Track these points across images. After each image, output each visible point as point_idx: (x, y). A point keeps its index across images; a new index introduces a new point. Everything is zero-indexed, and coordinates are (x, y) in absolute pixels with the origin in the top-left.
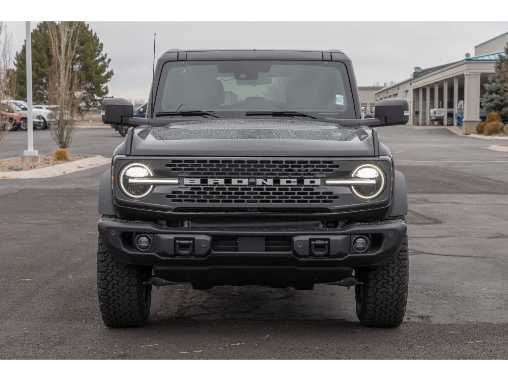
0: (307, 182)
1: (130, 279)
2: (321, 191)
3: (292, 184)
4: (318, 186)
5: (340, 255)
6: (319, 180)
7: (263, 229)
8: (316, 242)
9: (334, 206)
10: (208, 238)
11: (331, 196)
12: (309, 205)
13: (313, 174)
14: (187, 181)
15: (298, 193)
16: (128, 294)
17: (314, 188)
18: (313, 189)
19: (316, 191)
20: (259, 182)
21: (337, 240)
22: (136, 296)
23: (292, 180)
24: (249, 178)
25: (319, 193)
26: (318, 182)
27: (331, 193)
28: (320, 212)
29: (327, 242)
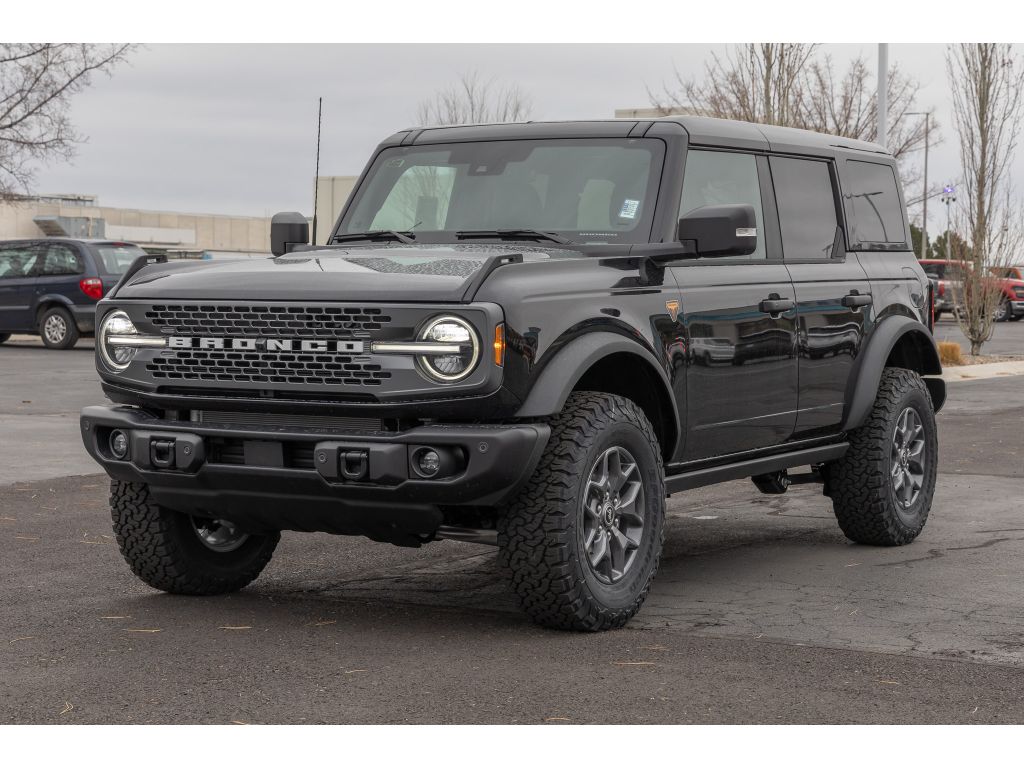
0: (342, 346)
1: (148, 509)
2: (362, 363)
3: (320, 349)
4: (360, 354)
5: (387, 480)
6: (361, 343)
7: (277, 429)
8: (349, 455)
9: (383, 390)
10: (194, 440)
11: (377, 373)
12: (343, 387)
13: (349, 332)
14: (173, 342)
15: (327, 366)
16: (147, 534)
17: (352, 356)
18: (349, 360)
19: (354, 362)
20: (271, 344)
21: (381, 453)
22: (160, 538)
23: (319, 342)
24: (258, 338)
25: (358, 367)
26: (358, 347)
27: (378, 367)
28: (362, 401)
29: (364, 455)
